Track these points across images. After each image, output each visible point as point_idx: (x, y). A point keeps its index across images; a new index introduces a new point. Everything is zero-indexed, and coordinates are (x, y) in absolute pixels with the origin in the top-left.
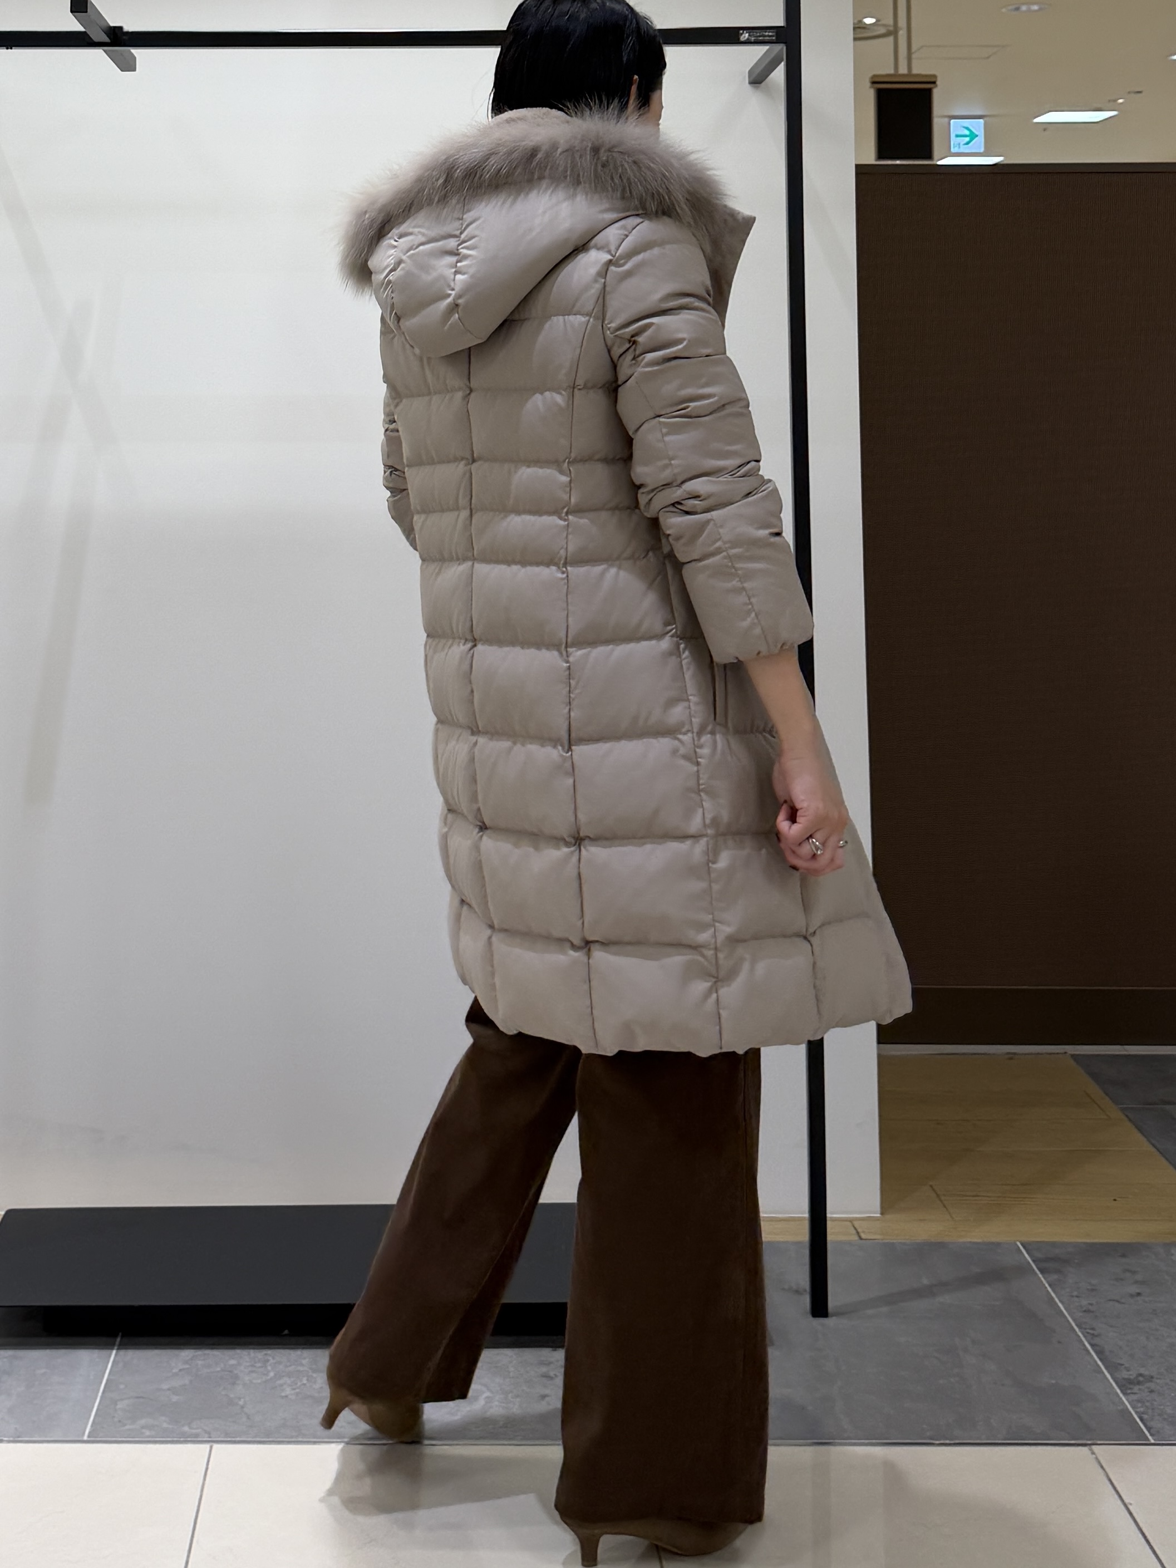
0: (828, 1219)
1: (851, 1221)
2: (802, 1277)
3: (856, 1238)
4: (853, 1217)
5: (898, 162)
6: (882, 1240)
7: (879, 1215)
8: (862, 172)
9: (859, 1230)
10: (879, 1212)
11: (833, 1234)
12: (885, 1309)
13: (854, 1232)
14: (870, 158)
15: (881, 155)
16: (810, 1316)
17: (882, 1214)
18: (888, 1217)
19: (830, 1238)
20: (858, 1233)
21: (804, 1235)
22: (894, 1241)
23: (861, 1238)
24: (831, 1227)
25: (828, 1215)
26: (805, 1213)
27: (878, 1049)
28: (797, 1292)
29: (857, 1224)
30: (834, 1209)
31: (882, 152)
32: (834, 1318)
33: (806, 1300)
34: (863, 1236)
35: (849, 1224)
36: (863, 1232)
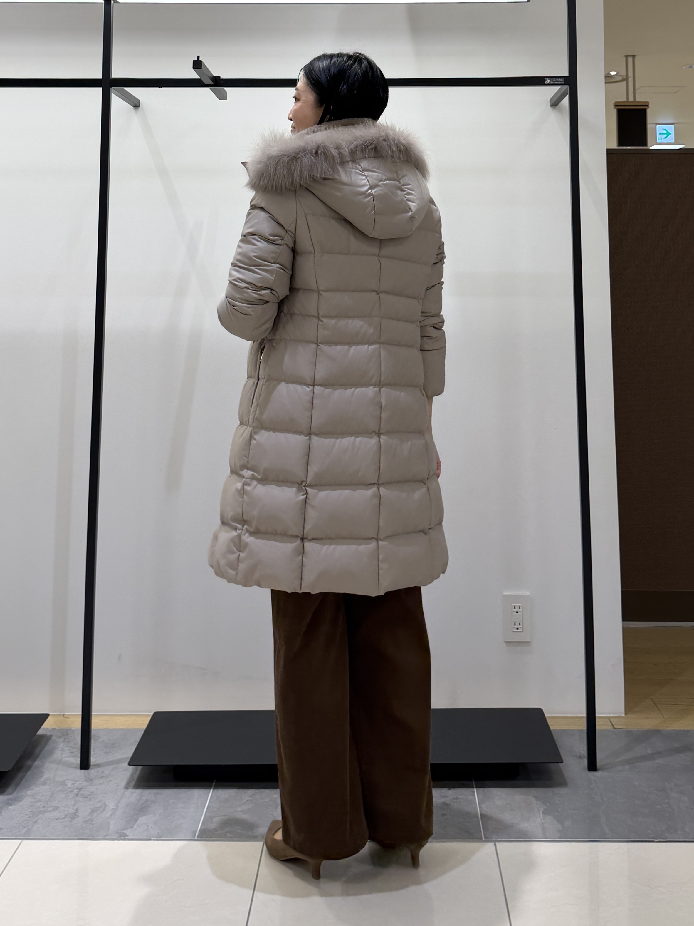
0: (596, 717)
1: (609, 718)
2: (583, 749)
3: (611, 727)
4: (610, 716)
5: (629, 148)
6: (625, 728)
7: (624, 715)
8: (610, 153)
9: (613, 723)
10: (624, 713)
11: (599, 726)
12: (627, 767)
13: (610, 724)
14: (614, 145)
15: (620, 143)
16: (587, 770)
17: (625, 714)
18: (629, 716)
19: (598, 727)
20: (613, 725)
21: (583, 726)
22: (632, 729)
23: (614, 728)
24: (598, 722)
25: (597, 715)
26: (584, 714)
27: (623, 624)
28: (580, 757)
29: (612, 720)
30: (600, 712)
31: (621, 142)
32: (600, 771)
33: (585, 762)
34: (615, 726)
35: (608, 720)
36: (615, 724)
